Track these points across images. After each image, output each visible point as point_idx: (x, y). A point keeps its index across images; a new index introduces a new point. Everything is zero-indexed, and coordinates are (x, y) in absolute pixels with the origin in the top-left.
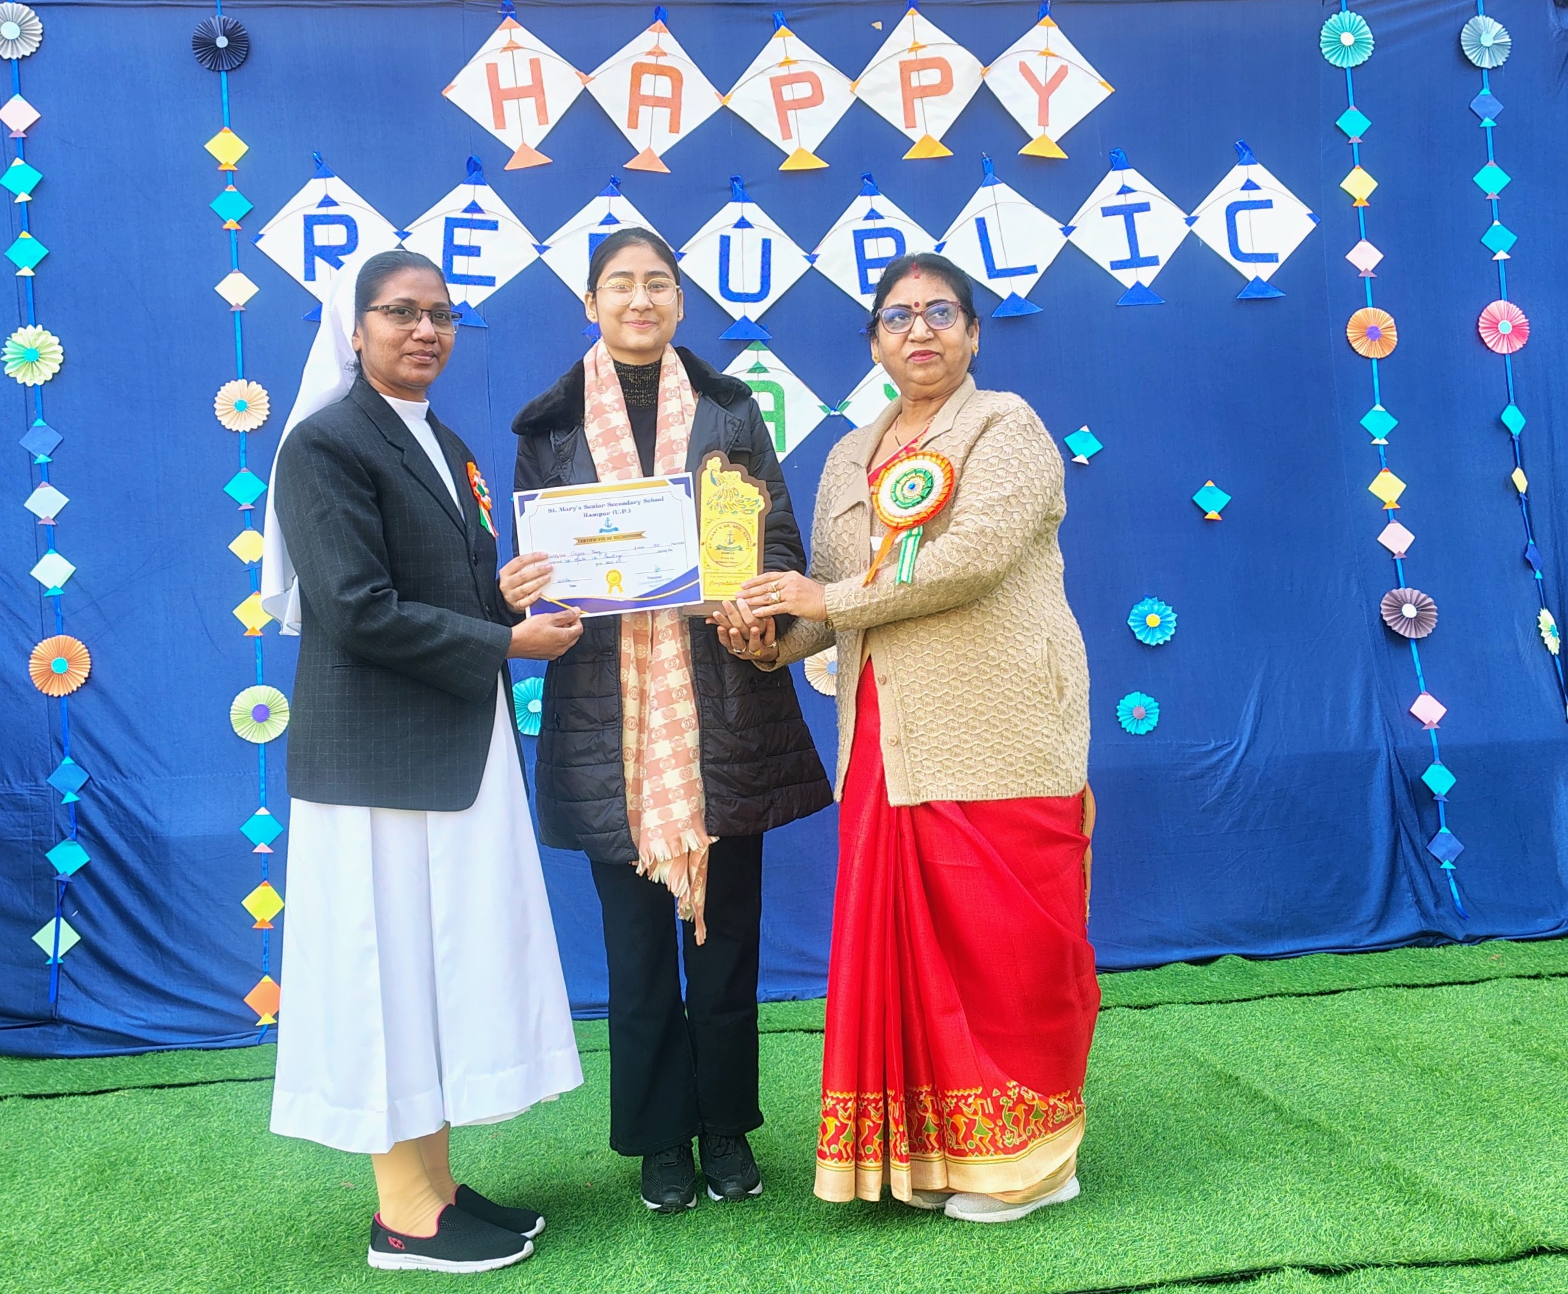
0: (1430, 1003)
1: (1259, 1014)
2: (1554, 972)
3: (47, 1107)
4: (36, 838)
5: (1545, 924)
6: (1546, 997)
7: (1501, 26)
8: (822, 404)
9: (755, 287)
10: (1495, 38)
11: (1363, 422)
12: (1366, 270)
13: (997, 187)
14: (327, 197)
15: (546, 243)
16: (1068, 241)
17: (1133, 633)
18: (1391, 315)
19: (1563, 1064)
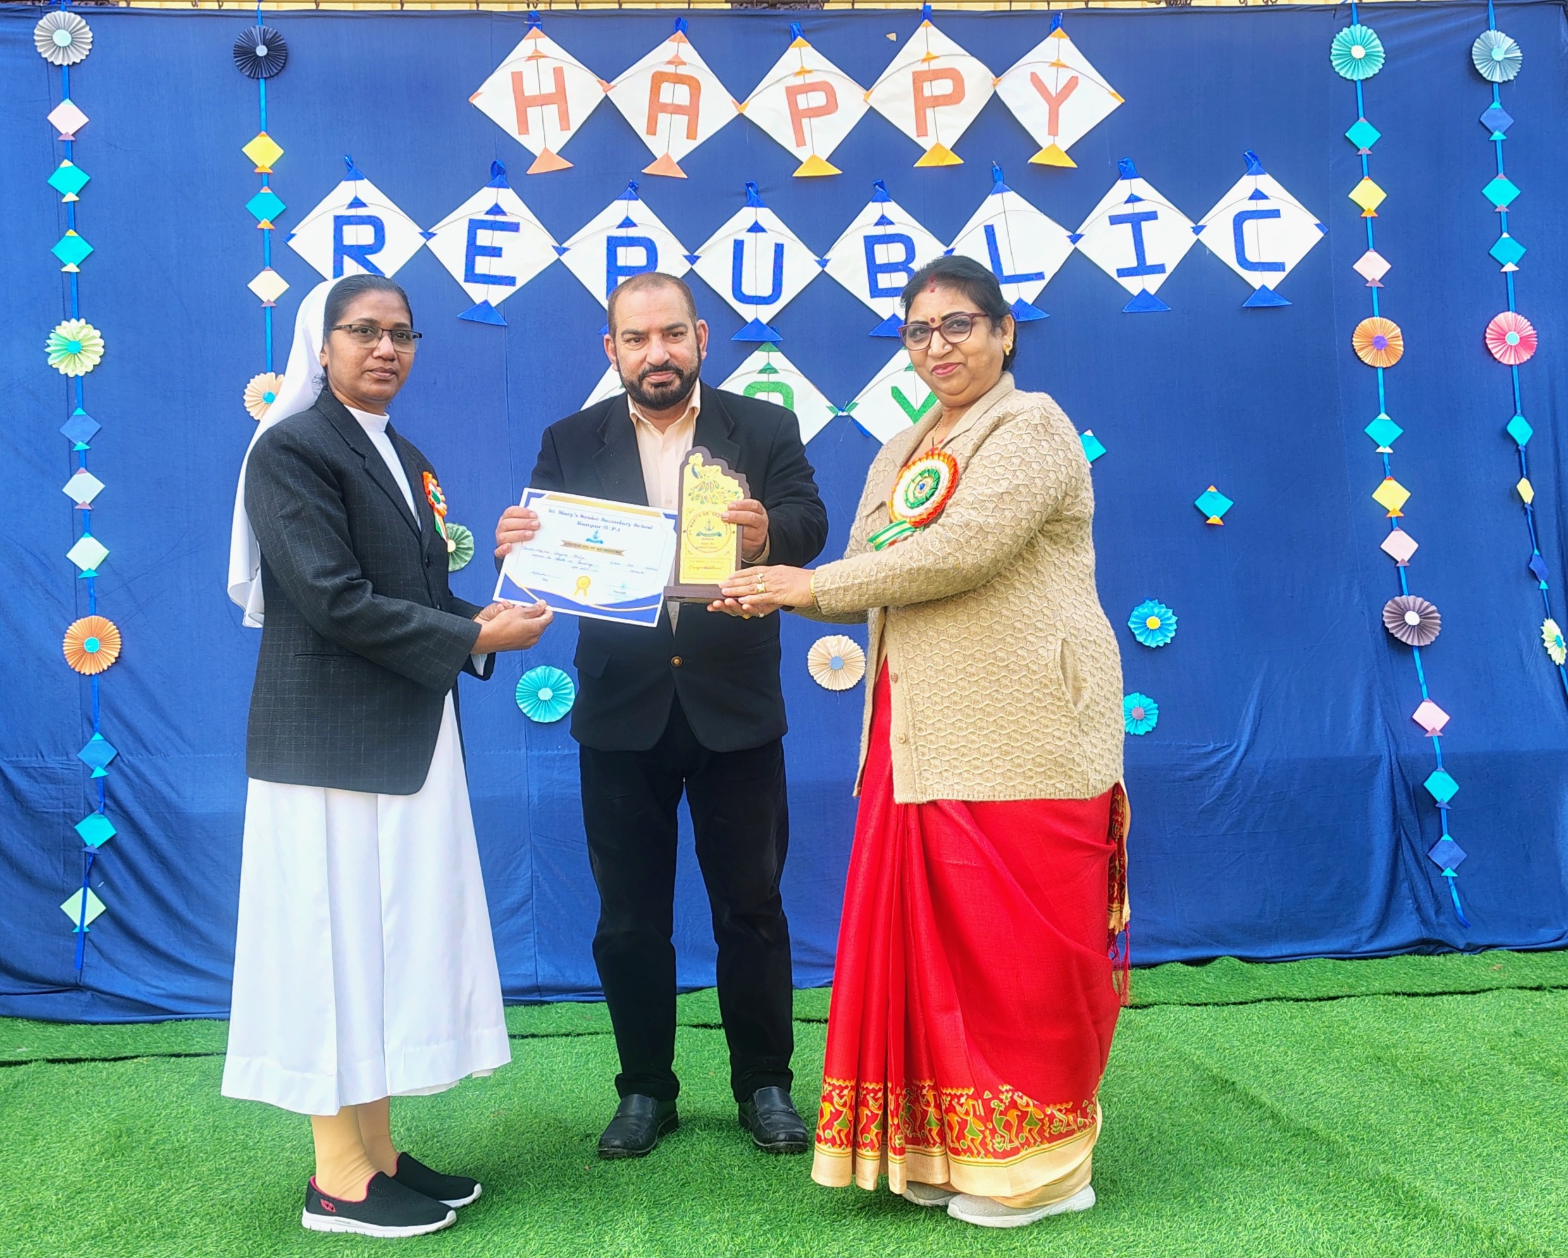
0: (1430, 1013)
1: (1256, 1018)
2: (1556, 984)
3: (69, 1071)
4: (67, 810)
5: (1547, 934)
6: (1547, 1009)
7: (1512, 41)
8: (830, 405)
9: (767, 291)
10: (1506, 53)
11: (1368, 430)
12: (1374, 279)
13: (1006, 194)
14: (356, 198)
15: (565, 245)
16: (1076, 249)
17: (1133, 634)
18: (1398, 325)
19: (1564, 1078)
